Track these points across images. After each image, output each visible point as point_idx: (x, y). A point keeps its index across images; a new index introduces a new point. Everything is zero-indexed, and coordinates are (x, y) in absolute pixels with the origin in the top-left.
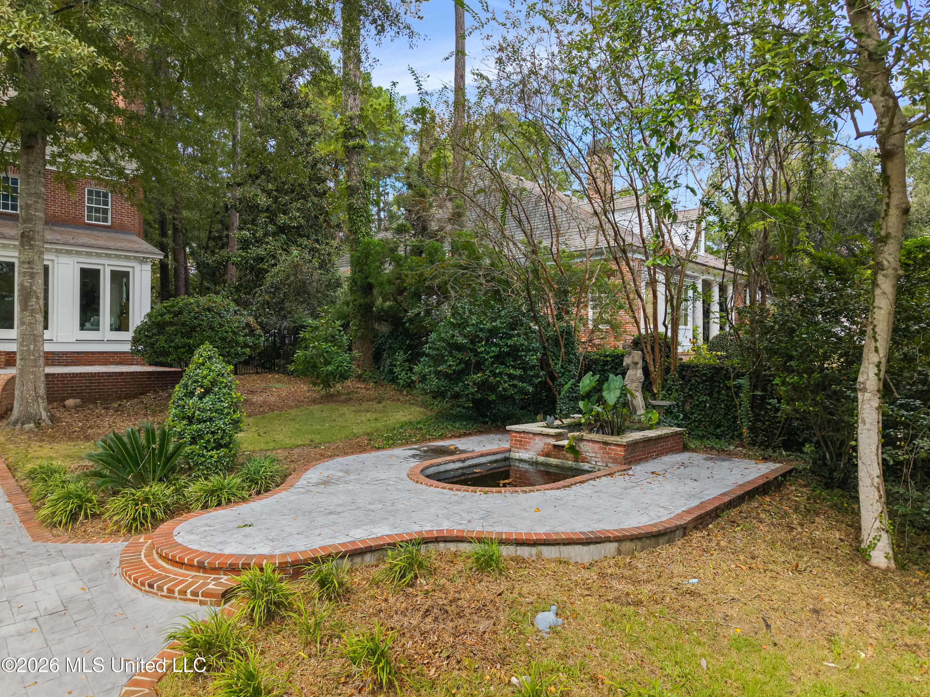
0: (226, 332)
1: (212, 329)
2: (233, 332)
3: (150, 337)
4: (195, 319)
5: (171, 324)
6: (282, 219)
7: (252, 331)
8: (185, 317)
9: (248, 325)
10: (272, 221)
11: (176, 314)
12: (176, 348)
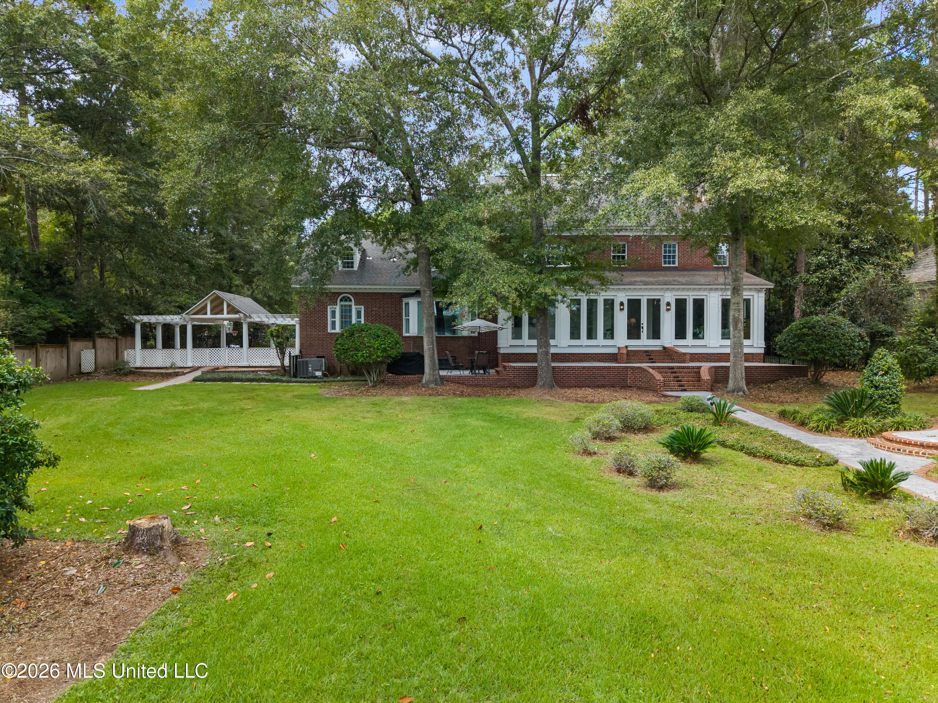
0: (848, 339)
1: (837, 337)
2: (851, 339)
3: (793, 344)
4: (825, 331)
5: (807, 335)
6: (855, 244)
7: (862, 338)
8: (817, 330)
9: (860, 335)
10: (846, 246)
11: (810, 329)
12: (813, 350)
